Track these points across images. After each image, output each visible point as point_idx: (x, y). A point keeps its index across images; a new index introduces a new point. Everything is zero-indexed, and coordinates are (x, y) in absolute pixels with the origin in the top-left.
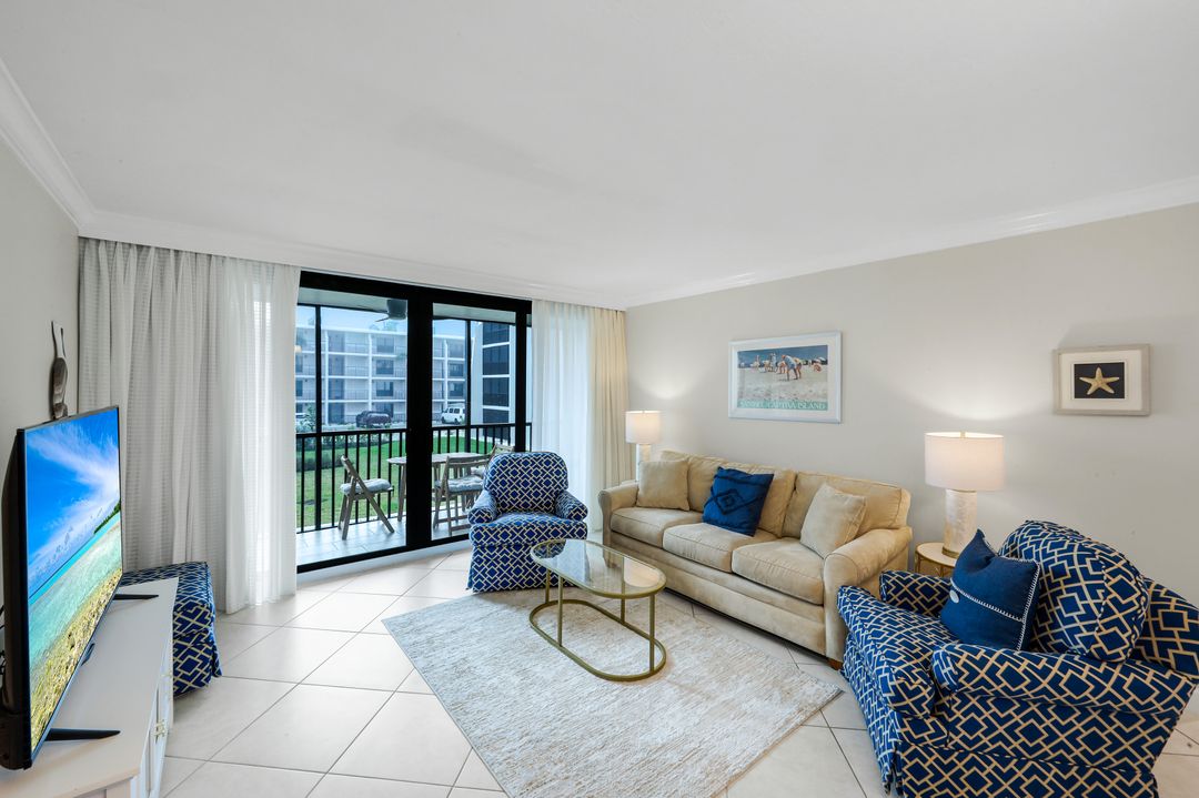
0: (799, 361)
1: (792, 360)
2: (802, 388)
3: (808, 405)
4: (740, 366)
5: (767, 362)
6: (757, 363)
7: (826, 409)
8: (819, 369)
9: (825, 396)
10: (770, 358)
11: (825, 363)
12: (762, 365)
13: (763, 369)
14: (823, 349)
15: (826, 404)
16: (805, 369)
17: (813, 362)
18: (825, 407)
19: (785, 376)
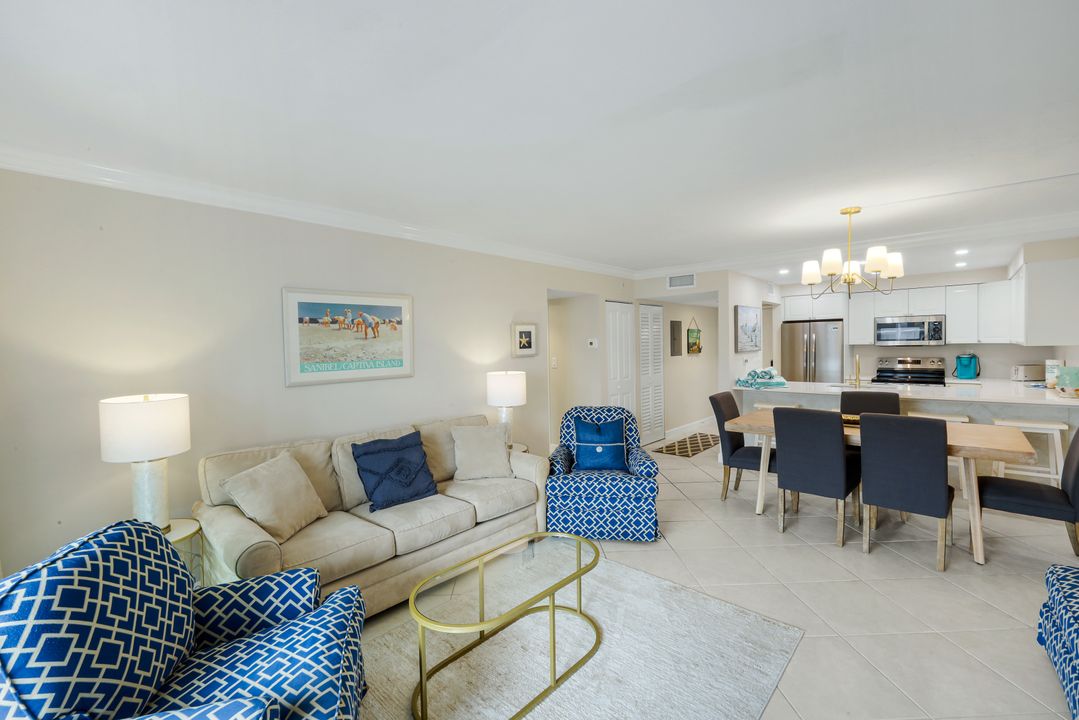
0: (377, 319)
1: (370, 318)
2: (379, 347)
3: (386, 362)
4: (301, 321)
5: (342, 318)
6: (328, 319)
7: (401, 365)
8: (395, 329)
9: (401, 354)
10: (345, 315)
11: (400, 323)
12: (334, 322)
13: (336, 326)
14: (398, 310)
15: (402, 362)
16: (382, 328)
17: (390, 321)
18: (401, 363)
19: (362, 335)
